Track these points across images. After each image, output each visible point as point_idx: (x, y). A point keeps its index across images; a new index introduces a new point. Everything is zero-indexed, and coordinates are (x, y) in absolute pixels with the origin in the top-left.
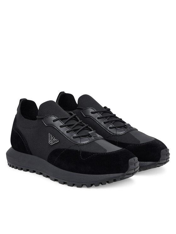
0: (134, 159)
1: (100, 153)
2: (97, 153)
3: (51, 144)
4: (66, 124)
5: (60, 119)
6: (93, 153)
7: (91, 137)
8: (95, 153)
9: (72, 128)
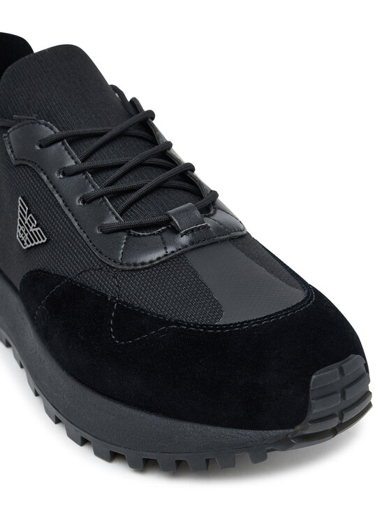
0: (341, 370)
1: (189, 325)
2: (176, 323)
3: (23, 242)
4: (87, 164)
5: (66, 137)
6: (160, 321)
7: (175, 231)
8: (169, 322)
9: (107, 181)
